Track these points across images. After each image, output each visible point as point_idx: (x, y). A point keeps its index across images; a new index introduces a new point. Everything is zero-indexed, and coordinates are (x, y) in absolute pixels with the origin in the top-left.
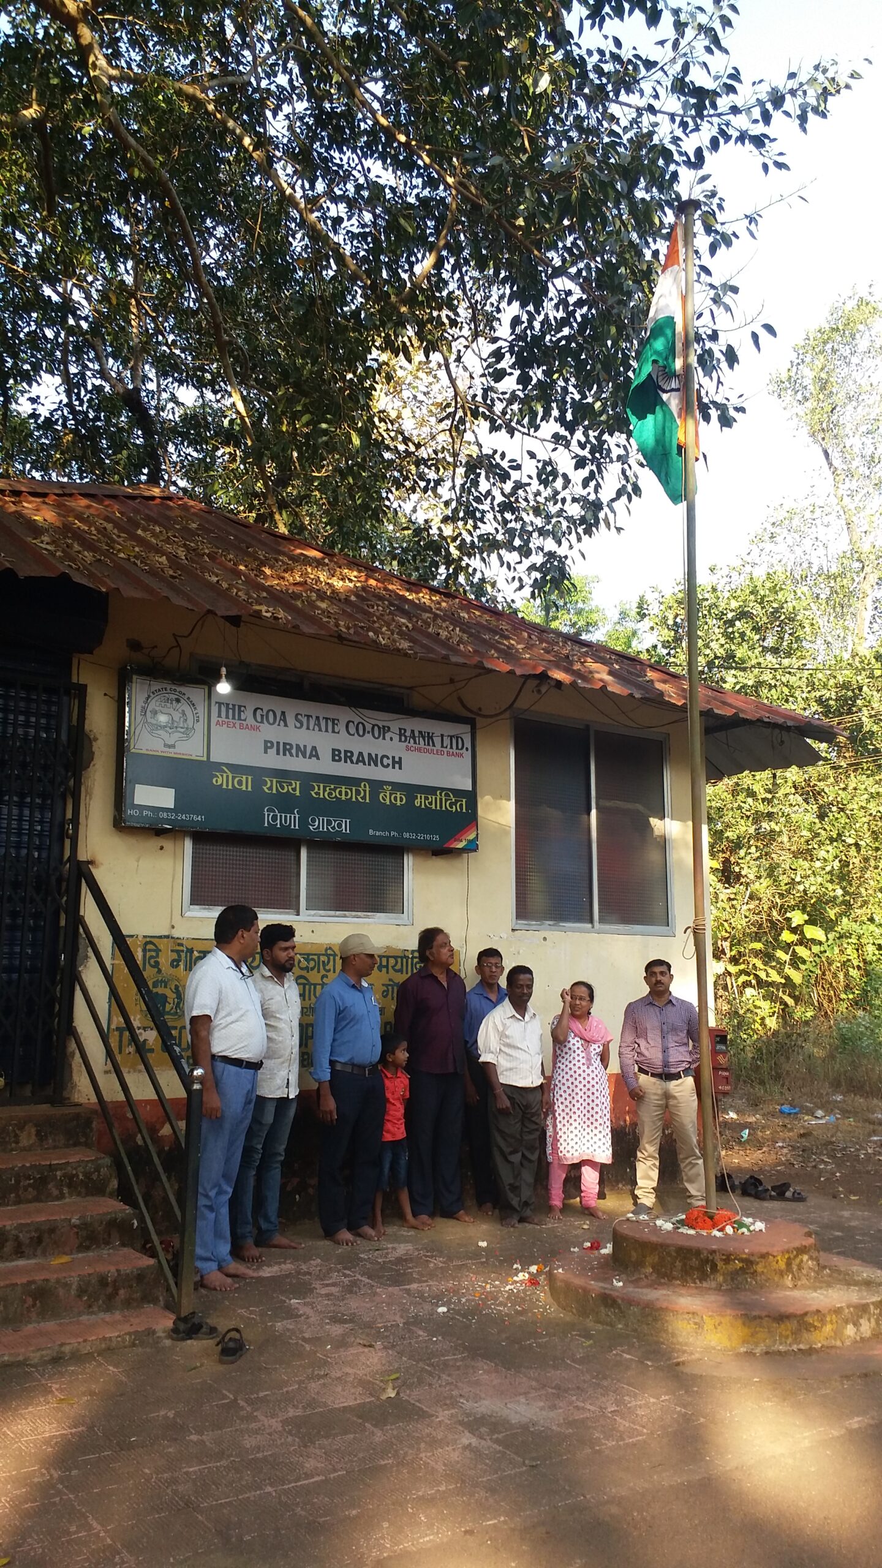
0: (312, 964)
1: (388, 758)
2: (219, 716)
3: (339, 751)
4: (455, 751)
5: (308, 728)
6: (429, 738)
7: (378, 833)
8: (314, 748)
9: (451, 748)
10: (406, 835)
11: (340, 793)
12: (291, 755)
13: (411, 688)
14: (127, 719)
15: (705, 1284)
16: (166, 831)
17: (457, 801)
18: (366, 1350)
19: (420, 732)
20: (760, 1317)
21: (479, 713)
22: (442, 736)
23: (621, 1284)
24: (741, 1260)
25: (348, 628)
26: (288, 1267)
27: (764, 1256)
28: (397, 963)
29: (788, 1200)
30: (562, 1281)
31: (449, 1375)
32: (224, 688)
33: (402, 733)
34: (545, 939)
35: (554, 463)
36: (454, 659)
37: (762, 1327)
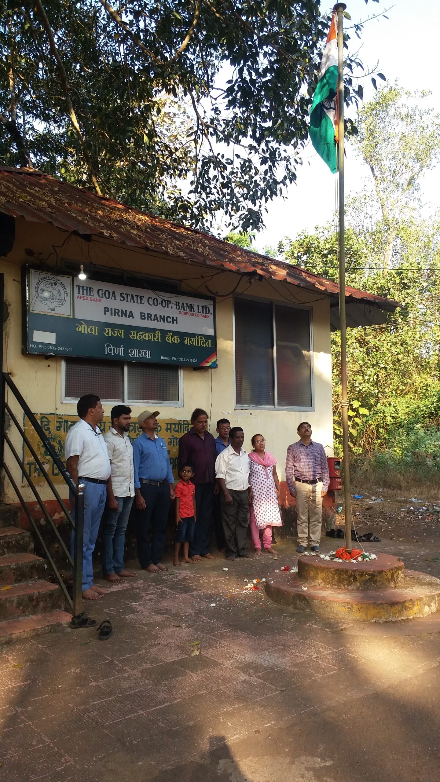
1: (170, 318)
2: (79, 293)
3: (144, 314)
4: (205, 314)
5: (127, 301)
6: (191, 307)
7: (165, 358)
8: (131, 312)
9: (203, 313)
10: (180, 359)
11: (145, 336)
12: (119, 315)
13: (181, 280)
14: (27, 294)
15: (350, 587)
16: (51, 357)
17: (206, 341)
18: (178, 629)
19: (187, 304)
20: (382, 604)
21: (216, 294)
22: (198, 306)
23: (306, 589)
24: (369, 575)
25: (151, 244)
26: (126, 585)
27: (381, 572)
28: (175, 427)
29: (371, 541)
30: (275, 588)
31: (225, 641)
32: (82, 277)
33: (177, 304)
34: (251, 414)
35: (250, 161)
36: (208, 262)
37: (384, 609)
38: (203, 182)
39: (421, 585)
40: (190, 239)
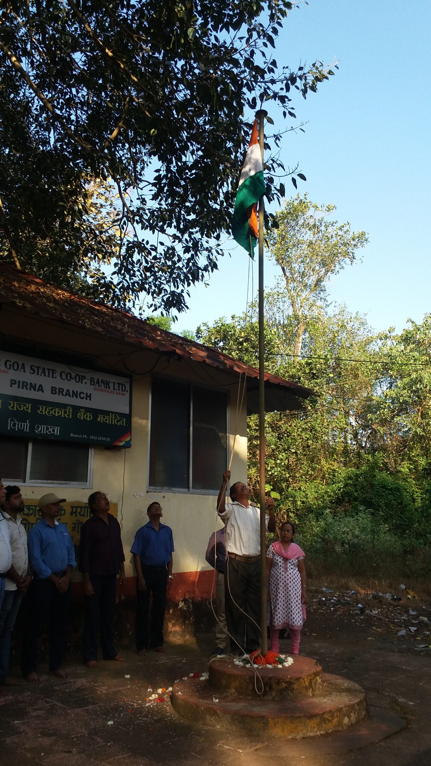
0: (31, 511)
1: (84, 394)
3: (56, 388)
4: (121, 392)
5: (38, 374)
6: (107, 384)
7: (76, 436)
8: (41, 386)
9: (119, 390)
10: (92, 437)
11: (55, 412)
12: (27, 389)
13: (97, 356)
15: (265, 698)
19: (102, 380)
20: (300, 717)
21: (134, 372)
22: (114, 383)
23: (217, 700)
24: (286, 682)
25: (68, 317)
27: (298, 679)
28: (81, 510)
33: (92, 380)
34: (164, 497)
35: (173, 249)
36: (127, 339)
37: (301, 723)
38: (127, 265)
39: (340, 692)
40: (109, 316)
